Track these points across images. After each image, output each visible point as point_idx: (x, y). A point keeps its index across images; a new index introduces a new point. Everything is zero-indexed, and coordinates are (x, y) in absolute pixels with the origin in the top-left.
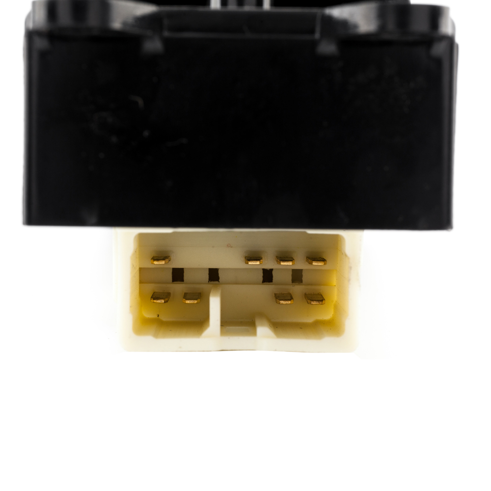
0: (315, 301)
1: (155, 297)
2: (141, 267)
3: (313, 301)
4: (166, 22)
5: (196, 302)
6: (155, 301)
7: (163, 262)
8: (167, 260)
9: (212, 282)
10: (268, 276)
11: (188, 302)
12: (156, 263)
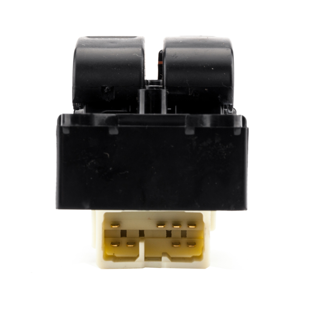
0: (191, 245)
1: (113, 244)
2: (106, 229)
3: (190, 245)
4: (119, 120)
5: (132, 246)
6: (113, 245)
7: (116, 227)
8: (119, 226)
9: (141, 237)
10: (169, 234)
11: (129, 246)
12: (113, 227)
